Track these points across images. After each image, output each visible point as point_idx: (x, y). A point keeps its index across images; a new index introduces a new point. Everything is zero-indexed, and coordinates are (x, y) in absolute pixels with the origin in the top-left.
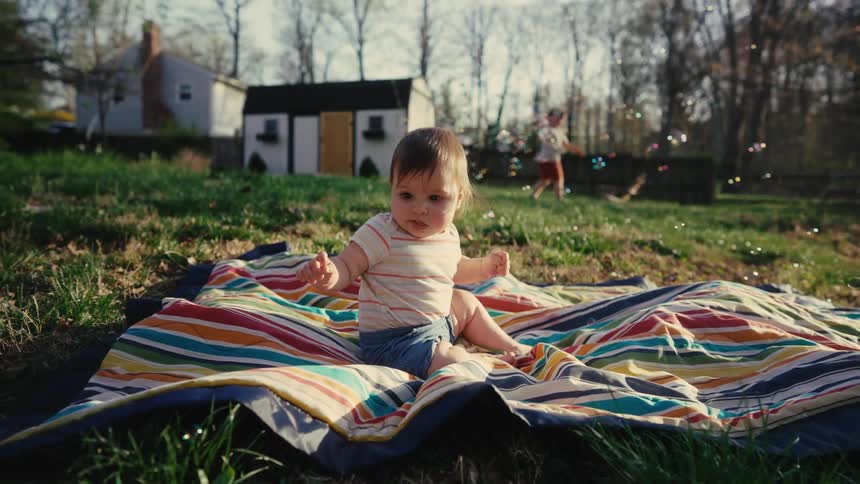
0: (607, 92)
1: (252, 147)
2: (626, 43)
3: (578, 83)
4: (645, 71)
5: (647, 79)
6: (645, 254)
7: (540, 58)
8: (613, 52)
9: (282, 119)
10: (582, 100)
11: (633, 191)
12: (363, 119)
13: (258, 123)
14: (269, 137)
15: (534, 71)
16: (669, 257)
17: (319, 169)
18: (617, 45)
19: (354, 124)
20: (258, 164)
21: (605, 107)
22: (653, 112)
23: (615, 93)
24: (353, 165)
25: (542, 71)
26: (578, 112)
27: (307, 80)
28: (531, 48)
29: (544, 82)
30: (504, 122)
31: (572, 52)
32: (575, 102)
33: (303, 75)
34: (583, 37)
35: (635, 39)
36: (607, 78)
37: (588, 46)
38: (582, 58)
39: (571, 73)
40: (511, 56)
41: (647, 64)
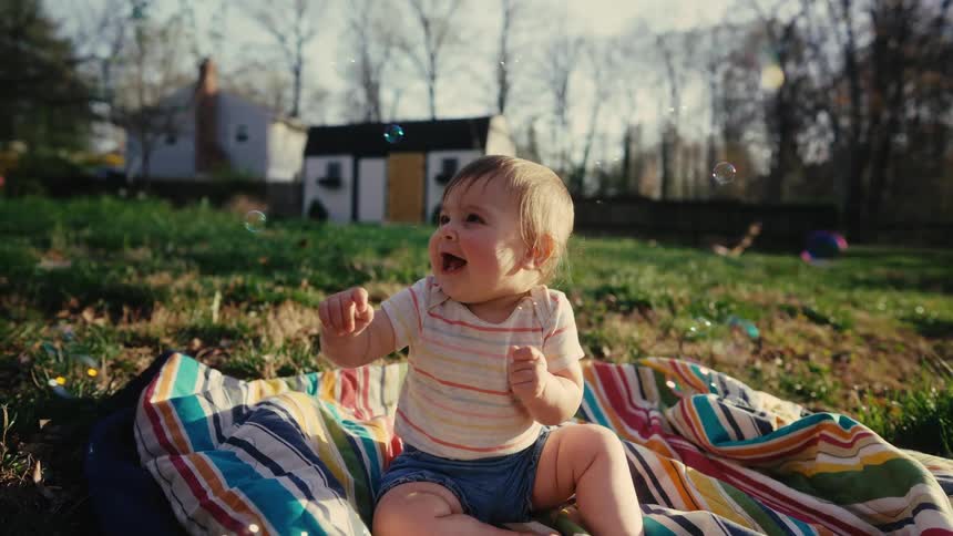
0: (707, 131)
1: (312, 193)
2: (729, 76)
3: (674, 122)
4: (750, 107)
5: (753, 116)
6: (800, 323)
7: (630, 94)
8: (713, 86)
9: (346, 162)
10: (678, 140)
12: (436, 161)
13: (319, 166)
14: (331, 181)
16: (828, 327)
17: (387, 215)
18: (719, 78)
19: (425, 168)
20: (318, 212)
21: (704, 147)
22: (760, 151)
23: (717, 131)
24: (424, 212)
25: (633, 107)
26: (674, 152)
27: (374, 118)
28: (620, 83)
29: (635, 120)
30: (590, 166)
31: (667, 87)
32: (670, 143)
33: (369, 114)
34: (679, 69)
35: (739, 72)
36: (707, 115)
37: (683, 80)
38: (678, 90)
39: (667, 111)
40: (599, 92)
41: (752, 99)
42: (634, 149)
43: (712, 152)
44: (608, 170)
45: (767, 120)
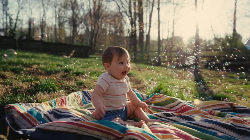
0: (54, 23)
2: (60, 10)
3: (44, 20)
4: (65, 19)
5: (66, 21)
7: (31, 9)
8: (56, 12)
10: (45, 25)
11: (72, 54)
15: (29, 13)
18: (57, 10)
21: (53, 28)
22: (68, 31)
23: (57, 24)
25: (32, 14)
26: (44, 28)
28: (27, 5)
29: (32, 17)
31: (42, 10)
32: (43, 25)
34: (46, 5)
35: (63, 9)
37: (47, 9)
38: (46, 11)
39: (42, 15)
40: (19, 7)
41: (66, 17)
42: (32, 25)
43: (56, 29)
44: (23, 30)
45: (70, 23)
